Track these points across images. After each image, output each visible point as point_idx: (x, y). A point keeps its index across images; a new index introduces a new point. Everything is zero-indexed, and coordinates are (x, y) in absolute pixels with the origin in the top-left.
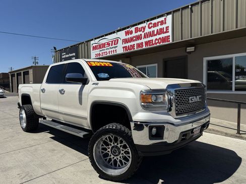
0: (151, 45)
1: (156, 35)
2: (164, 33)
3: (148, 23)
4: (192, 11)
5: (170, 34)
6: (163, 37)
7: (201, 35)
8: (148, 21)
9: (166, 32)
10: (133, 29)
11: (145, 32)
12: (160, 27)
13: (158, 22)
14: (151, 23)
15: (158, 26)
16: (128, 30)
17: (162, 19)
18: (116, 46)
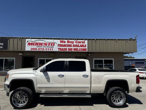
0: (77, 51)
1: (80, 47)
2: (84, 47)
3: (75, 40)
4: (96, 42)
5: (87, 48)
6: (83, 49)
7: (100, 51)
8: (75, 39)
9: (85, 47)
10: (66, 41)
11: (74, 44)
12: (82, 44)
13: (81, 42)
14: (77, 41)
15: (81, 43)
16: (62, 40)
17: (83, 41)
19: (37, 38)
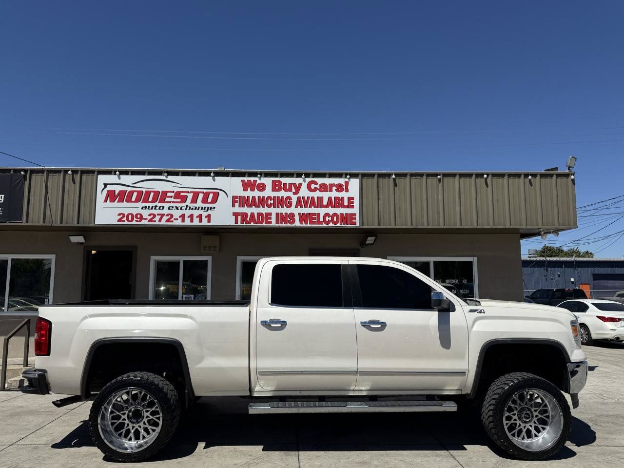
0: (314, 223)
1: (327, 206)
3: (308, 180)
4: (395, 185)
5: (356, 210)
6: (341, 214)
7: (412, 225)
8: (307, 175)
9: (348, 206)
12: (334, 194)
13: (331, 185)
14: (316, 183)
16: (252, 179)
17: (341, 181)
18: (210, 205)
19: (142, 173)
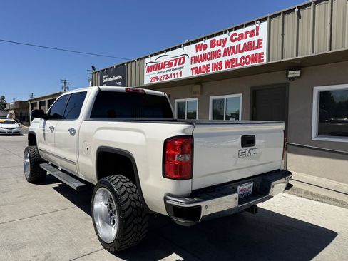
0: (234, 66)
1: (242, 51)
2: (254, 48)
3: (231, 33)
4: (299, 16)
5: (264, 50)
6: (253, 55)
7: (313, 52)
8: (230, 30)
9: (258, 48)
10: (208, 42)
11: (226, 47)
12: (249, 39)
13: (246, 33)
14: (235, 34)
15: (246, 38)
16: (200, 43)
17: (253, 27)
18: (181, 66)
19: (157, 54)
